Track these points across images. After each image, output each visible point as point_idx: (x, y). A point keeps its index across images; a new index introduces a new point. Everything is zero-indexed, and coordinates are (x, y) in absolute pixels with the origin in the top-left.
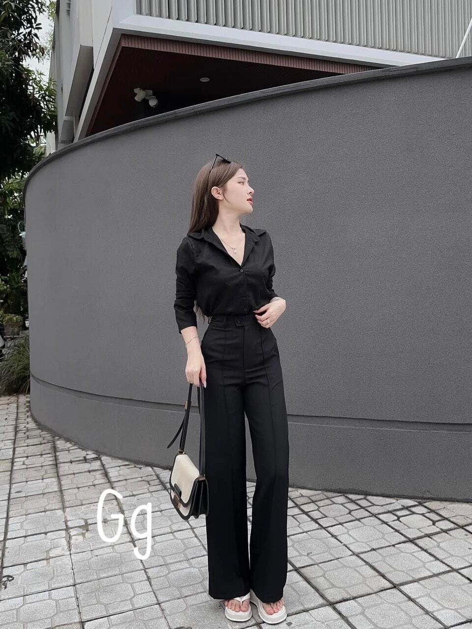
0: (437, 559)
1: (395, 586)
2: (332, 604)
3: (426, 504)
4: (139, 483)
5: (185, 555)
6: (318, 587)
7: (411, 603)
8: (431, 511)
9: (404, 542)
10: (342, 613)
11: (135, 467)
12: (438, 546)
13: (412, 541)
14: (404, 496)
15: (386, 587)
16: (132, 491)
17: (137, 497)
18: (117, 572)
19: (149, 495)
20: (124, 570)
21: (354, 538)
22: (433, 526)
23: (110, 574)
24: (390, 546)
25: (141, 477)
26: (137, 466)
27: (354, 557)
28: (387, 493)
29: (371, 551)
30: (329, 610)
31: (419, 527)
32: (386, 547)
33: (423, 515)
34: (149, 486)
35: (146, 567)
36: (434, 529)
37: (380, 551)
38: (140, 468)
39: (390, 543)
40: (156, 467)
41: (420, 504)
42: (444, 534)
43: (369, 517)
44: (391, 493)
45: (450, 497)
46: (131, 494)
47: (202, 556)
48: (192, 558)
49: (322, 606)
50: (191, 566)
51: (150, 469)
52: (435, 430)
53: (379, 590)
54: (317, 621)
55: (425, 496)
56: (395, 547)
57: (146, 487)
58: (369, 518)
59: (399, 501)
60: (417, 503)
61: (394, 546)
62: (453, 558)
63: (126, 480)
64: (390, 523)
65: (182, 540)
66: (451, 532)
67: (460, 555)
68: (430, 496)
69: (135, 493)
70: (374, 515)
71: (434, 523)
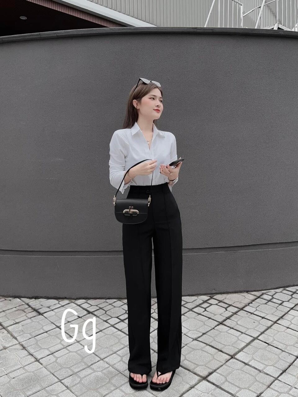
0: (242, 333)
1: (232, 357)
2: (205, 378)
3: (215, 297)
4: (17, 312)
6: (190, 369)
8: (220, 301)
9: (218, 325)
11: (6, 300)
12: (237, 324)
13: (221, 323)
15: (228, 359)
16: (14, 320)
17: (20, 324)
18: (39, 388)
19: (29, 320)
20: (44, 385)
21: (189, 330)
22: (227, 311)
23: (34, 391)
25: (16, 307)
28: (191, 293)
29: (203, 335)
30: (204, 382)
31: (221, 313)
32: (210, 331)
33: (216, 304)
34: (25, 313)
36: (228, 314)
37: (208, 334)
38: (10, 300)
40: (23, 298)
41: (211, 298)
42: (235, 315)
46: (15, 323)
47: (98, 362)
48: (91, 365)
49: (200, 381)
51: (18, 300)
53: (225, 362)
54: (204, 393)
56: (214, 329)
57: (23, 315)
59: (199, 297)
60: (209, 298)
62: (250, 330)
63: (4, 311)
64: (202, 314)
66: (238, 313)
67: (252, 328)
68: (215, 292)
69: (17, 321)
70: (191, 310)
71: (226, 309)
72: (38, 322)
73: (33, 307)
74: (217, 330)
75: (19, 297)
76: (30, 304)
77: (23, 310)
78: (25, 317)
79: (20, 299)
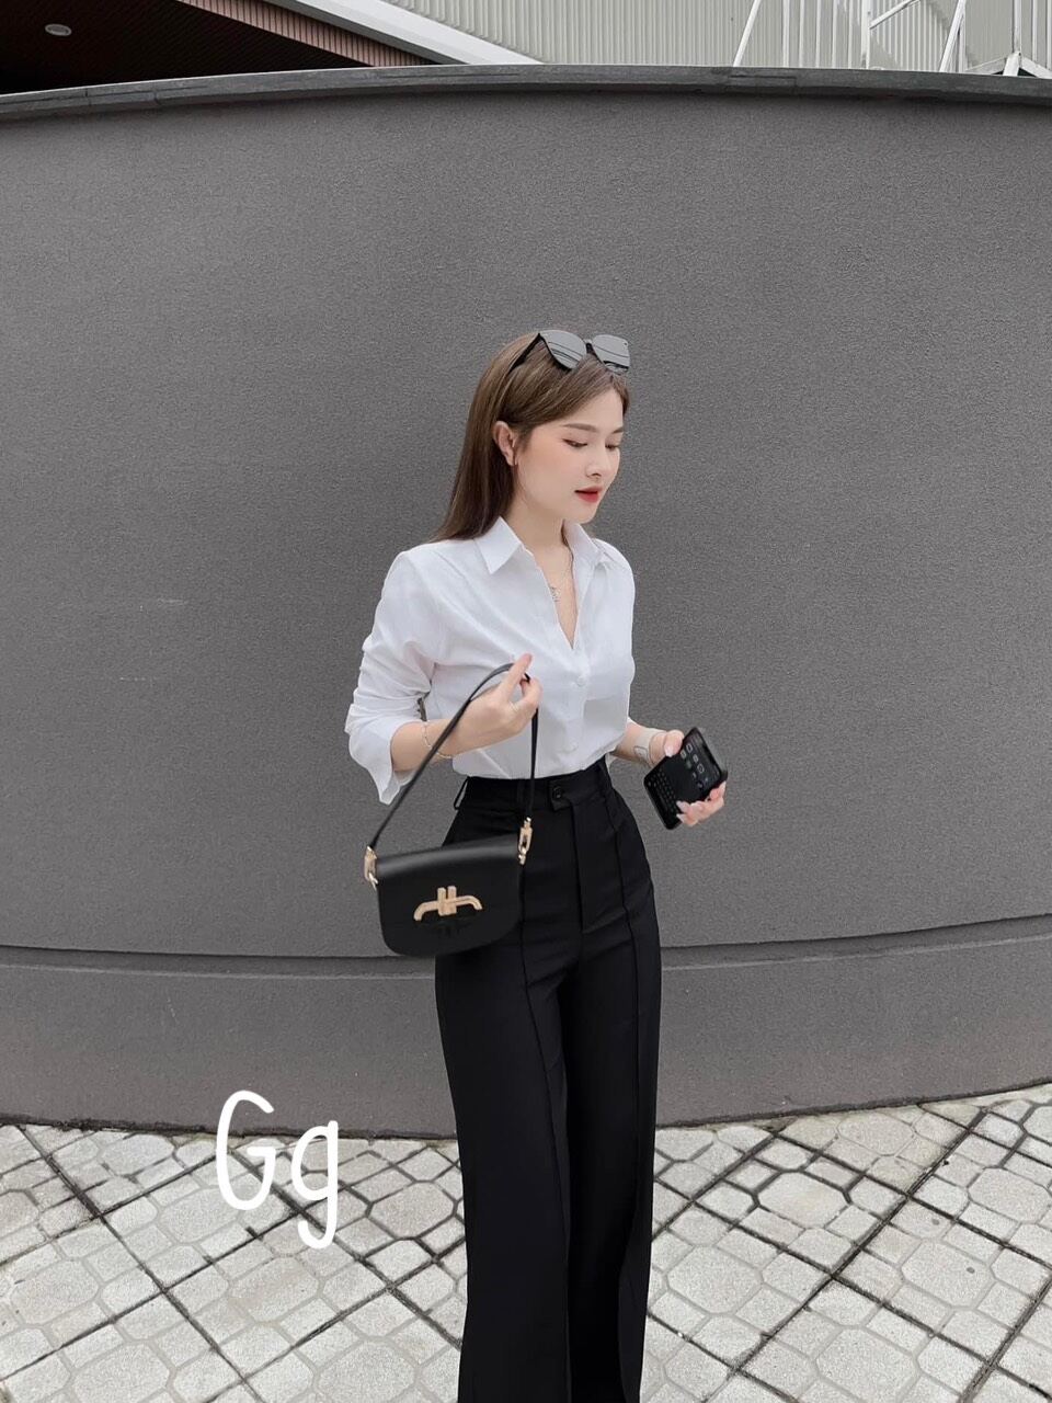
3: (788, 1134)
8: (814, 1154)
9: (821, 1288)
12: (904, 1280)
13: (835, 1276)
19: (49, 1250)
22: (852, 1208)
24: (797, 1312)
25: (1, 1177)
29: (764, 1343)
31: (824, 1221)
32: (790, 1319)
33: (802, 1170)
36: (857, 1224)
37: (786, 1338)
39: (793, 1301)
40: (35, 1124)
41: (776, 1134)
42: (890, 1231)
43: (685, 1209)
44: (699, 1116)
55: (772, 1107)
56: (809, 1310)
58: (687, 1214)
59: (719, 1134)
60: (765, 1135)
61: (806, 1306)
62: (958, 1316)
64: (747, 1224)
66: (901, 1222)
67: (967, 1302)
68: (791, 1107)
70: (694, 1201)
71: (846, 1192)
72: (83, 1261)
73: (72, 1174)
74: (822, 1315)
75: (19, 1121)
76: (60, 1157)
77: (28, 1194)
78: (34, 1230)
79: (23, 1131)
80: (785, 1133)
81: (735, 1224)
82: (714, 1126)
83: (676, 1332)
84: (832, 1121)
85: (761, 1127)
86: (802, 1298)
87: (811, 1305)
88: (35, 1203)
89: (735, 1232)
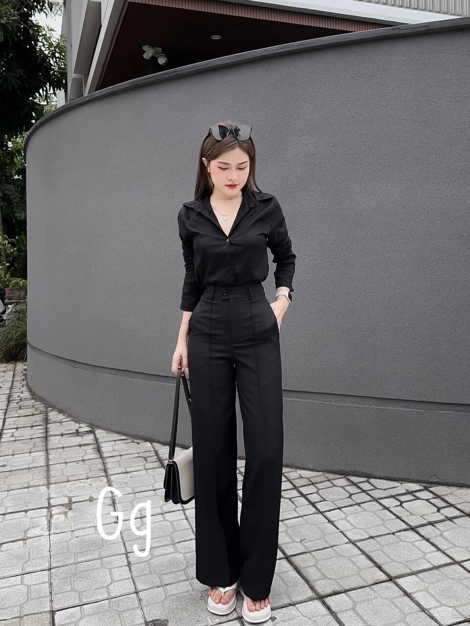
0: (439, 549)
1: (391, 579)
2: (321, 598)
3: (431, 489)
4: (135, 459)
5: (172, 539)
6: (308, 578)
7: (406, 598)
8: (437, 496)
9: (405, 530)
10: (331, 608)
11: (133, 442)
12: (441, 535)
13: (413, 529)
14: (409, 479)
15: (381, 580)
16: (125, 468)
17: (130, 474)
18: (96, 556)
19: (144, 472)
20: (104, 554)
21: (352, 525)
22: (438, 513)
23: (89, 558)
24: (390, 534)
25: (138, 453)
26: (135, 441)
27: (350, 546)
28: (390, 476)
29: (368, 538)
30: (317, 604)
31: (423, 514)
32: (385, 535)
33: (427, 500)
34: (145, 462)
35: (128, 551)
36: (439, 517)
37: (378, 539)
38: (138, 443)
39: (390, 530)
40: (156, 442)
41: (426, 489)
42: (448, 522)
43: (370, 501)
44: (396, 476)
45: (457, 482)
46: (125, 471)
47: (189, 540)
48: (179, 542)
49: (311, 599)
50: (176, 551)
51: (149, 444)
52: (443, 410)
53: (373, 583)
54: (303, 616)
55: (431, 480)
56: (394, 535)
57: (142, 464)
58: (370, 503)
59: (403, 485)
60: (422, 488)
61: (393, 533)
62: (457, 548)
63: (120, 455)
64: (391, 509)
65: (171, 522)
66: (456, 521)
67: (464, 546)
68: (437, 480)
69: (128, 470)
70: (376, 500)
71: (439, 510)
72: (153, 476)
74: (398, 537)
75: (151, 441)
76: (160, 452)
77: (145, 458)
78: (142, 467)
79: (151, 444)
80: (430, 489)
81: (387, 509)
82: (402, 482)
83: (338, 529)
84: (453, 489)
85: (422, 486)
86: (394, 531)
87: (396, 534)
88: (146, 461)
89: (386, 511)
